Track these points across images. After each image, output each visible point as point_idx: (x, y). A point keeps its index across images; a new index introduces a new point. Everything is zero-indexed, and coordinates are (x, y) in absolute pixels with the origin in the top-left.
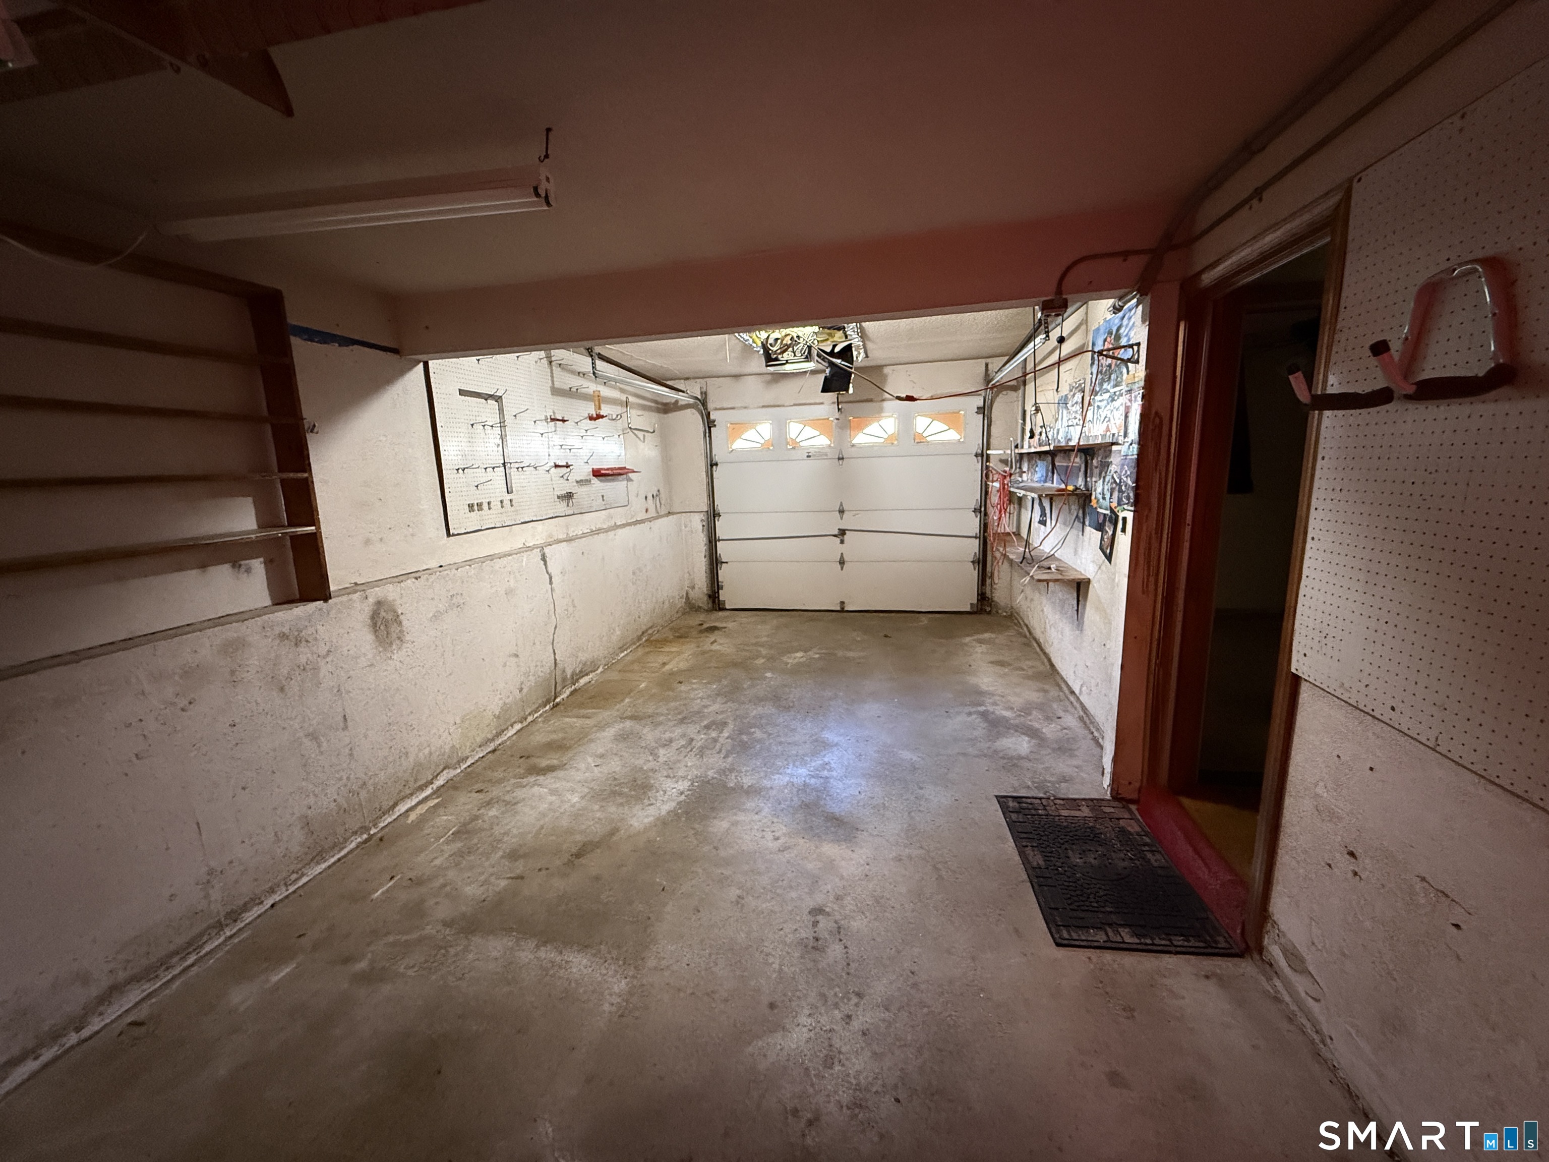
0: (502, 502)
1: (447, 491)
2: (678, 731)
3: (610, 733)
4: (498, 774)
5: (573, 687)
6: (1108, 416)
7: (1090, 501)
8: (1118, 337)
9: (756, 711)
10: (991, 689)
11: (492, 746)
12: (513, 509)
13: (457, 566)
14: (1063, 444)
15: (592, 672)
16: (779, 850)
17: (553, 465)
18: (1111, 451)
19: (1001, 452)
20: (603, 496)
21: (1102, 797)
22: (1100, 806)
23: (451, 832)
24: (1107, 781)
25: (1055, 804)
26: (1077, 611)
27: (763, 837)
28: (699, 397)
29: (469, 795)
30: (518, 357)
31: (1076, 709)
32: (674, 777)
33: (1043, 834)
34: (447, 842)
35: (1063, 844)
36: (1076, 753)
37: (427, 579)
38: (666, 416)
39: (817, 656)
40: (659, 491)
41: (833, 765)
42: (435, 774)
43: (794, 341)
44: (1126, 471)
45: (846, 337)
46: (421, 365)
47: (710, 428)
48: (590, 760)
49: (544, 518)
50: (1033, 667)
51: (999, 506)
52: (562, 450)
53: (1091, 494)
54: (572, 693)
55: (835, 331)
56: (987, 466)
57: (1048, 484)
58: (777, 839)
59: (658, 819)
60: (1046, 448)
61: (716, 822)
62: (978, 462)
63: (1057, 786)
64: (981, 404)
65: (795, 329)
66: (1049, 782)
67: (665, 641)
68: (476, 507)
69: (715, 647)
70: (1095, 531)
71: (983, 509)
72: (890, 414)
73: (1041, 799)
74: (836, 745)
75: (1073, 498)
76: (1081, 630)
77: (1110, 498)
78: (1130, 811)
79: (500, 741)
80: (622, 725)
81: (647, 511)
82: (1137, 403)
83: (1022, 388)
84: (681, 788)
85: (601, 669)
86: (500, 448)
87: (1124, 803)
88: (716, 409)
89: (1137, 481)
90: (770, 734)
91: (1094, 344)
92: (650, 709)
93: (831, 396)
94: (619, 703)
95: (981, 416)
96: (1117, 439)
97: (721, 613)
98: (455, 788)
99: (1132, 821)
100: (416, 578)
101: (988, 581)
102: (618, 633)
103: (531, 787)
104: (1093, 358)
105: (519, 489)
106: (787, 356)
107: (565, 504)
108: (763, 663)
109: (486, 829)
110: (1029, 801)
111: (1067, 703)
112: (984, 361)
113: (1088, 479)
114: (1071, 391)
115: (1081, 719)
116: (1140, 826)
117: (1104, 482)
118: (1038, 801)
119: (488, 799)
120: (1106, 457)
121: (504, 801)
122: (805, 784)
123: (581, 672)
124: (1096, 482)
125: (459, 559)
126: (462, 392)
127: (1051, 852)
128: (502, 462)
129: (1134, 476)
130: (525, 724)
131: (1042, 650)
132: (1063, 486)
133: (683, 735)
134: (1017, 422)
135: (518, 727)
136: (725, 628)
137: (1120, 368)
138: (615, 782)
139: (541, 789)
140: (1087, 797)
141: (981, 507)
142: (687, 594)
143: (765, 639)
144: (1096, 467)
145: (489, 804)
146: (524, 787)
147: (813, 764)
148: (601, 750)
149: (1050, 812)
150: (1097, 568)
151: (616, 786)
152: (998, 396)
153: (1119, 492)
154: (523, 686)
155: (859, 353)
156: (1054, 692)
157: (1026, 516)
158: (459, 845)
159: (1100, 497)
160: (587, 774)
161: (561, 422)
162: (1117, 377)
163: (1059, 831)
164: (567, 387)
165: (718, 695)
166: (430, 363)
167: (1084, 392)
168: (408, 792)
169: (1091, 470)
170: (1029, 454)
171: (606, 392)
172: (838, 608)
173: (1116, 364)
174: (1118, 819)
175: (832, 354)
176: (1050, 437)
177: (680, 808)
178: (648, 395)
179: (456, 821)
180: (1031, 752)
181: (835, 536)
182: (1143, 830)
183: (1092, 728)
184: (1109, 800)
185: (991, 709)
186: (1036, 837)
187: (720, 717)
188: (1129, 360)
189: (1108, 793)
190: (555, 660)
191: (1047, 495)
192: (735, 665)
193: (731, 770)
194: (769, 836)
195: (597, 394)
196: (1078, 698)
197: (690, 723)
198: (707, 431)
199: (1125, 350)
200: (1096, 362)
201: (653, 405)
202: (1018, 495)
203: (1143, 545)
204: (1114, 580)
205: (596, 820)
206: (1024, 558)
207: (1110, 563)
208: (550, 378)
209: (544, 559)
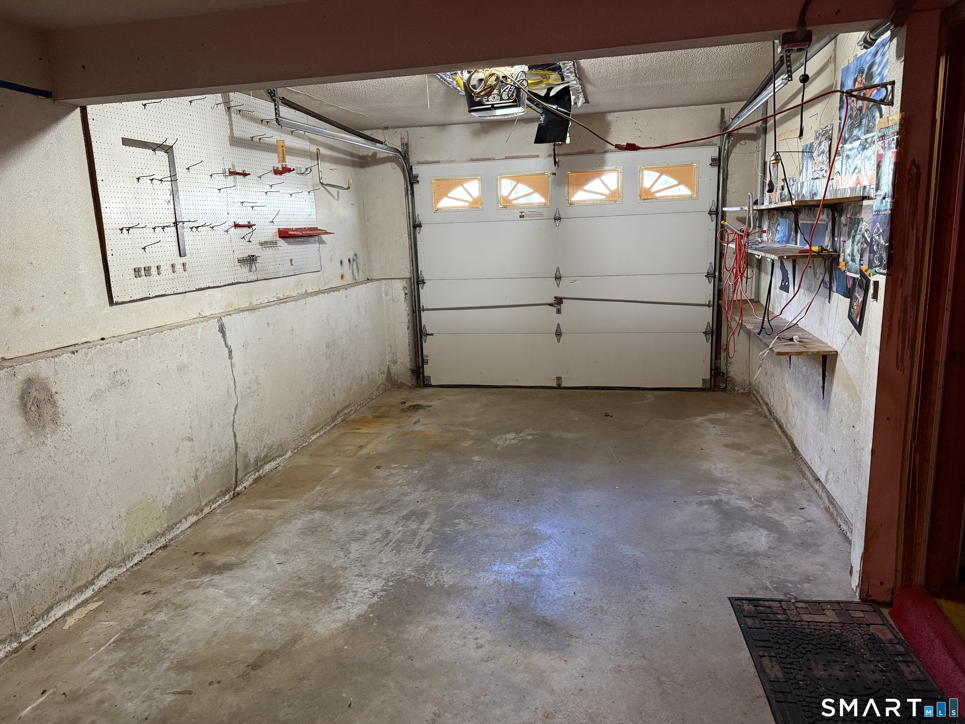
0: (173, 266)
1: (109, 253)
2: (374, 522)
3: (298, 524)
4: (169, 573)
5: (257, 474)
6: (859, 166)
7: (838, 264)
8: (870, 76)
9: (460, 499)
10: (725, 475)
11: (162, 542)
12: (186, 274)
13: (120, 339)
14: (808, 199)
15: (279, 456)
16: (482, 661)
17: (232, 224)
18: (861, 206)
19: (737, 209)
20: (291, 260)
21: (850, 600)
22: (848, 610)
23: (113, 640)
24: (855, 581)
25: (797, 608)
26: (823, 387)
27: (464, 645)
28: (400, 150)
29: (135, 597)
30: (191, 102)
31: (821, 498)
32: (367, 575)
33: (782, 642)
34: (108, 651)
35: (805, 654)
36: (821, 548)
37: (86, 354)
38: (362, 171)
39: (530, 437)
40: (356, 255)
41: (545, 561)
42: (96, 574)
43: (502, 81)
44: (878, 229)
45: (563, 79)
46: (78, 110)
47: (412, 184)
48: (272, 556)
49: (222, 284)
50: (773, 451)
51: (735, 270)
52: (243, 208)
53: (839, 256)
54: (256, 481)
55: (550, 72)
56: (721, 224)
57: (791, 245)
58: (480, 647)
59: (346, 624)
60: (787, 204)
61: (411, 628)
62: (712, 221)
63: (799, 586)
64: (716, 155)
65: (501, 69)
66: (790, 582)
67: (363, 421)
68: (143, 272)
69: (419, 428)
70: (842, 297)
71: (717, 274)
72: (614, 168)
73: (780, 601)
74: (549, 538)
75: (818, 261)
76: (828, 410)
77: (860, 260)
78: (883, 617)
79: (172, 535)
80: (310, 517)
81: (342, 277)
82: (891, 151)
83: (762, 136)
84: (374, 588)
85: (289, 454)
86: (171, 206)
87: (875, 606)
88: (419, 163)
89: (891, 239)
90: (475, 526)
91: (842, 85)
92: (343, 498)
93: (545, 148)
94: (309, 491)
95: (716, 169)
96: (869, 192)
97: (426, 391)
98: (120, 589)
99: (885, 627)
100: (73, 353)
101: (723, 354)
102: (310, 413)
103: (205, 588)
104: (841, 101)
105: (194, 251)
106: (493, 100)
107: (247, 269)
108: (470, 445)
109: (151, 637)
110: (766, 603)
111: (811, 492)
112: (719, 106)
113: (836, 239)
114: (817, 138)
115: (827, 509)
116: (894, 634)
117: (853, 242)
118: (777, 604)
119: (155, 602)
120: (856, 213)
121: (174, 604)
122: (513, 583)
123: (266, 456)
124: (844, 242)
125: (124, 331)
126: (126, 142)
127: (791, 664)
128: (174, 220)
129: (888, 234)
130: (201, 516)
131: (784, 432)
132: (807, 247)
133: (379, 528)
134: (757, 175)
135: (193, 519)
136: (430, 406)
137: (872, 112)
138: (300, 582)
139: (217, 591)
140: (834, 599)
141: (715, 271)
142: (389, 369)
143: (473, 419)
144: (845, 225)
145: (157, 607)
146: (197, 588)
147: (523, 560)
148: (285, 546)
149: (791, 618)
150: (845, 340)
151: (300, 586)
152: (735, 145)
153: (870, 253)
154: (198, 474)
155: (578, 98)
156: (797, 480)
157: (765, 280)
158: (120, 654)
159: (849, 258)
160: (268, 574)
161: (241, 177)
162: (869, 122)
163: (801, 639)
164: (248, 136)
165: (419, 481)
166: (89, 108)
167: (831, 140)
168: (65, 594)
169: (839, 227)
170: (769, 210)
171: (291, 141)
172: (555, 385)
173: (867, 107)
174: (868, 625)
175: (546, 98)
176: (793, 192)
177: (372, 612)
178: (341, 146)
179: (119, 627)
180: (770, 548)
181: (551, 305)
182: (896, 636)
183: (839, 521)
184: (857, 603)
185: (724, 498)
186: (774, 645)
187: (422, 505)
188: (882, 101)
189: (857, 594)
190: (236, 444)
191: (788, 257)
192: (439, 447)
193: (431, 567)
194: (472, 644)
195: (281, 143)
196: (824, 487)
197: (387, 513)
198: (409, 188)
199: (878, 90)
200: (845, 106)
201: (348, 157)
202: (757, 257)
203: (897, 314)
204: (864, 353)
205: (277, 625)
206: (762, 328)
207: (860, 334)
208: (228, 126)
209: (222, 329)
